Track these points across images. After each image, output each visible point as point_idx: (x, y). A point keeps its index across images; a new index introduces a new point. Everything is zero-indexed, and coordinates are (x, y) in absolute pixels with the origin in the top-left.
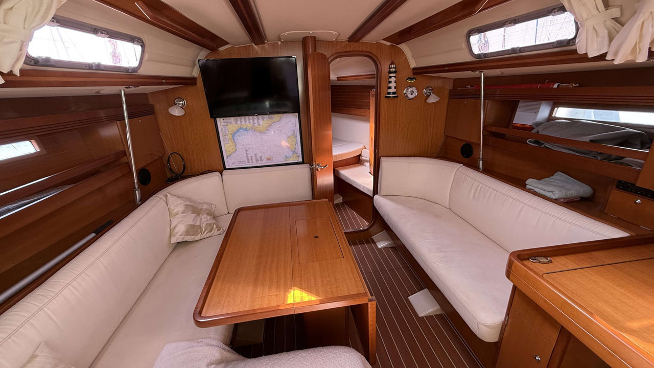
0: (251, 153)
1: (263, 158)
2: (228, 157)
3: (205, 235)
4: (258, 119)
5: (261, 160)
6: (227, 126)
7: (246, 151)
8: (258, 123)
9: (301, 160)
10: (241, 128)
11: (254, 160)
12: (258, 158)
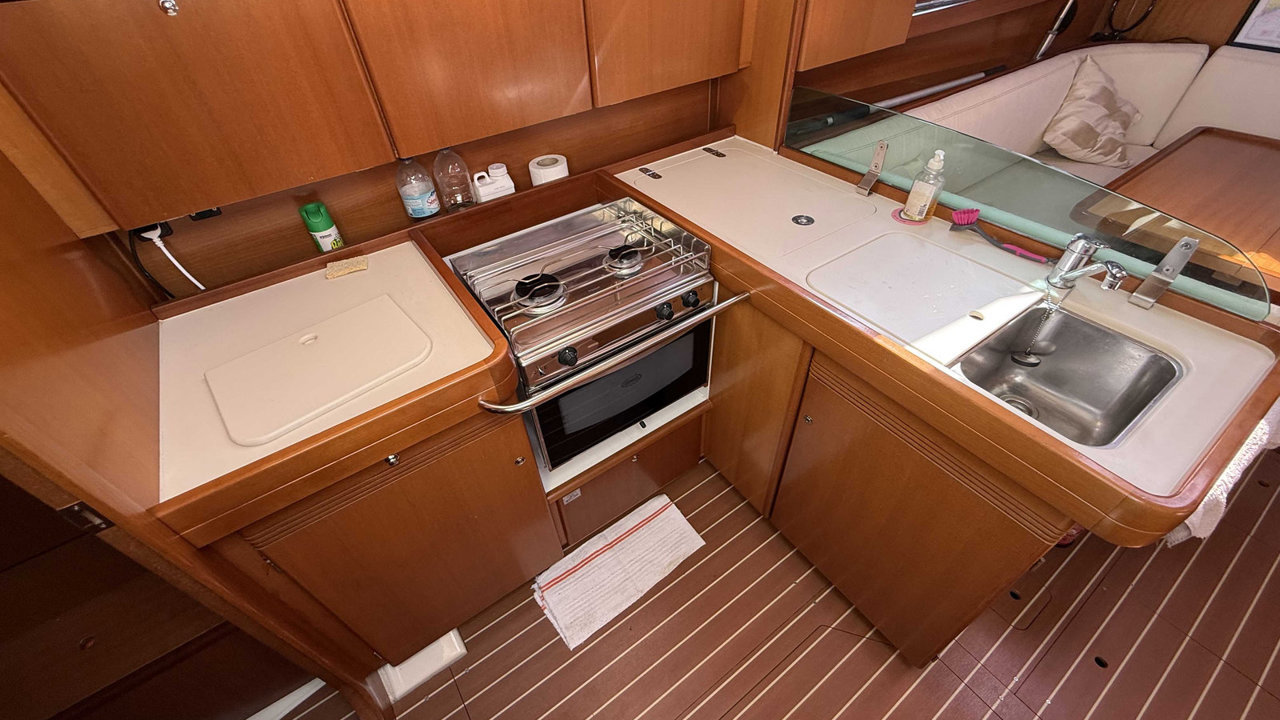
3: (1096, 157)
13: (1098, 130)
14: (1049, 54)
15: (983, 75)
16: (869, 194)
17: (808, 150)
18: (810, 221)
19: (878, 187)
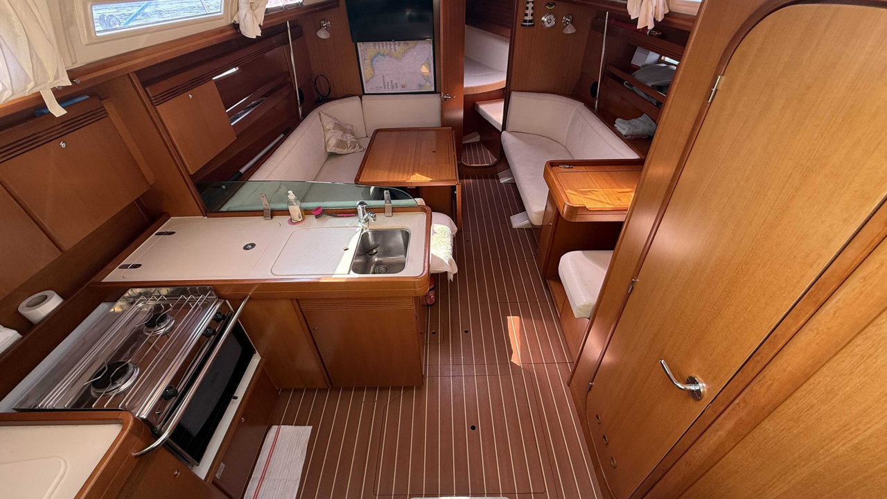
0: (388, 80)
1: (398, 85)
2: (366, 82)
3: (350, 150)
4: (395, 45)
5: (397, 87)
6: (367, 51)
7: (383, 77)
8: (395, 48)
9: (433, 90)
10: (379, 53)
11: (390, 87)
12: (394, 84)
13: (344, 140)
14: (305, 115)
15: (282, 135)
16: (272, 218)
17: (224, 209)
18: (253, 245)
19: (273, 213)
